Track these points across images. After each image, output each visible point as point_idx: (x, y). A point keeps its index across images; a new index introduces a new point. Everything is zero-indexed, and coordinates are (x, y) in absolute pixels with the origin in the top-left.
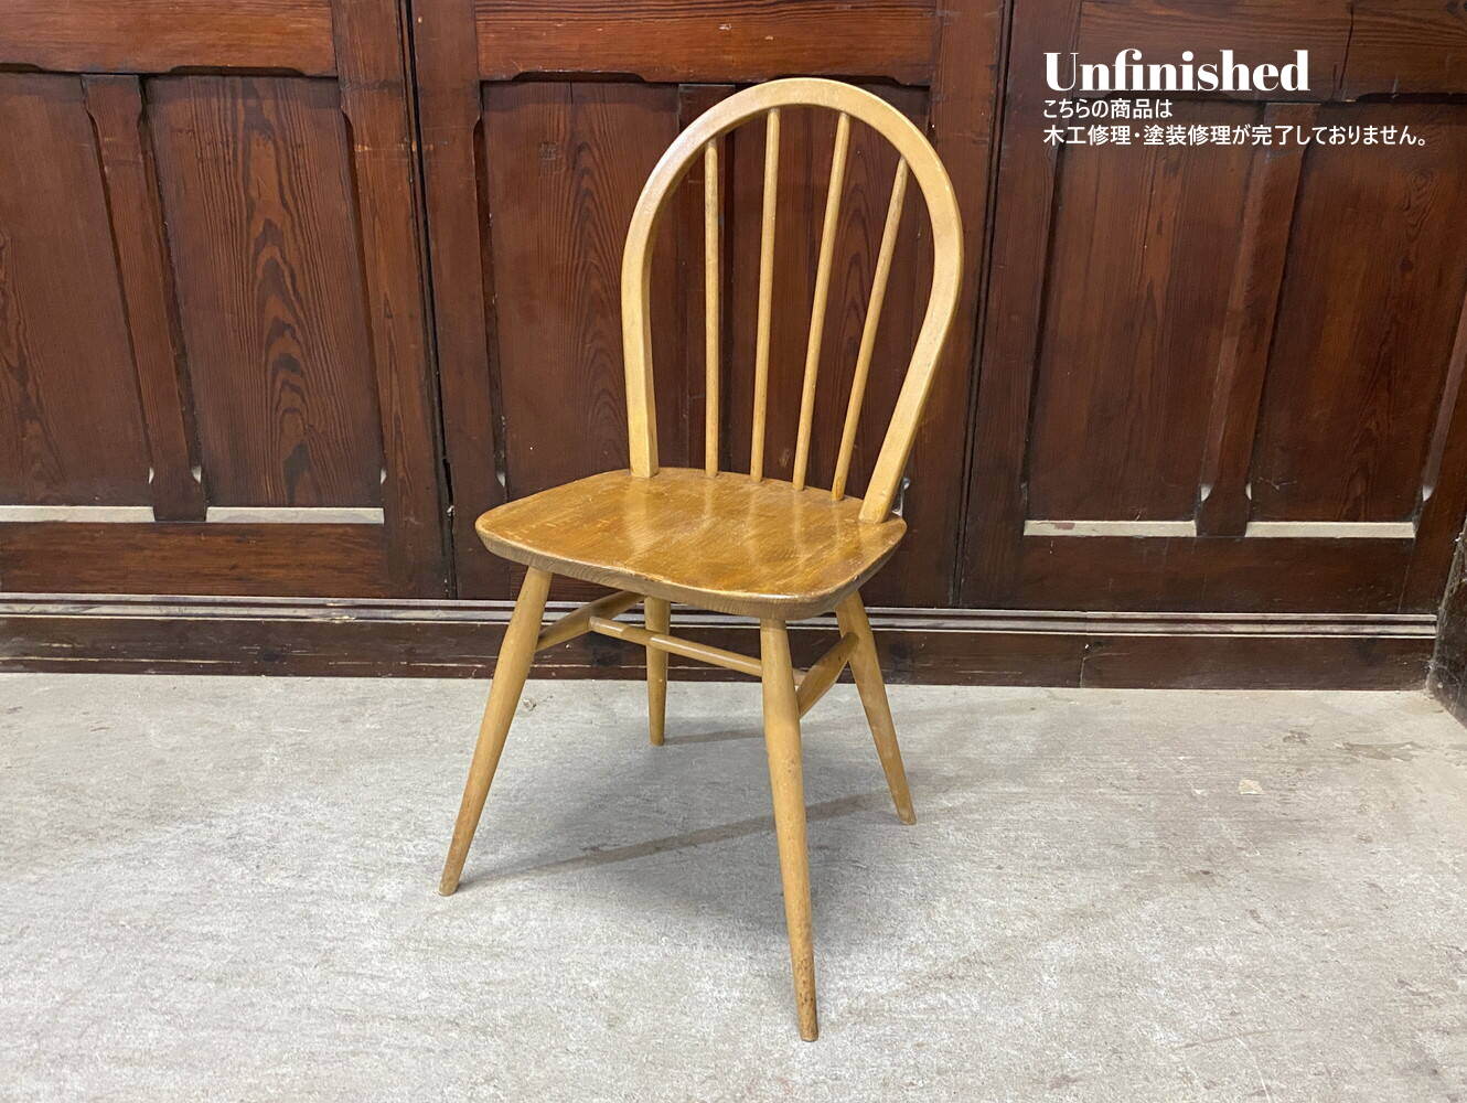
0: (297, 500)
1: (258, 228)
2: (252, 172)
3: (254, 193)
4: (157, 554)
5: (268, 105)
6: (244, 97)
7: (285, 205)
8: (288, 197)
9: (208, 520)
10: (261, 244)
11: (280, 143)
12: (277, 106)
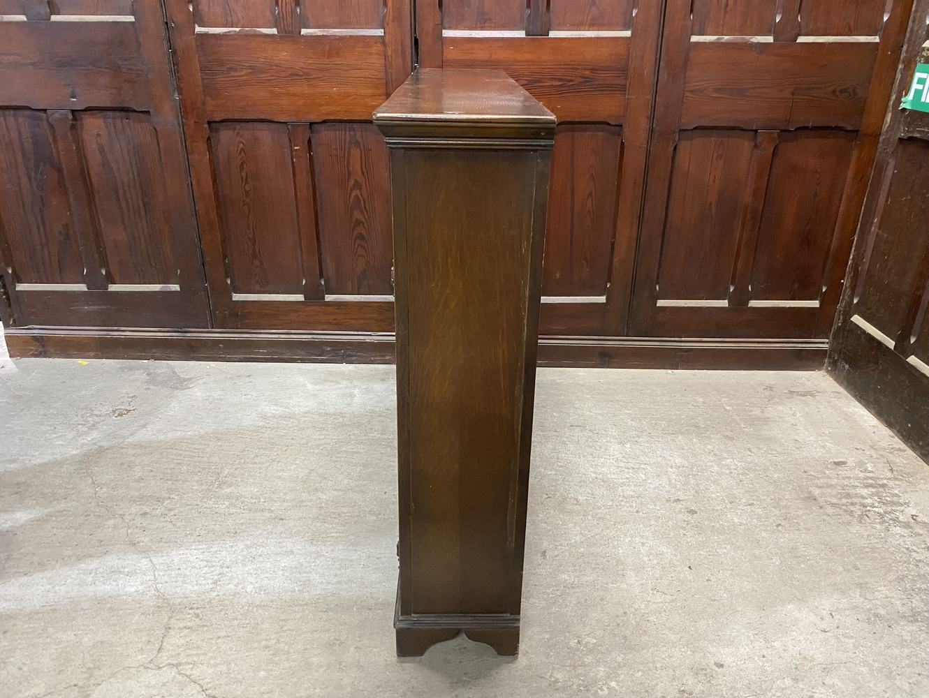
0: (361, 292)
1: (352, 183)
2: (351, 160)
3: (351, 168)
4: (304, 314)
5: (359, 134)
6: (350, 131)
7: (363, 173)
8: (364, 170)
9: (326, 300)
10: (353, 189)
11: (362, 149)
12: (362, 134)
